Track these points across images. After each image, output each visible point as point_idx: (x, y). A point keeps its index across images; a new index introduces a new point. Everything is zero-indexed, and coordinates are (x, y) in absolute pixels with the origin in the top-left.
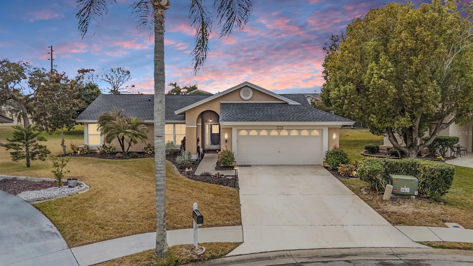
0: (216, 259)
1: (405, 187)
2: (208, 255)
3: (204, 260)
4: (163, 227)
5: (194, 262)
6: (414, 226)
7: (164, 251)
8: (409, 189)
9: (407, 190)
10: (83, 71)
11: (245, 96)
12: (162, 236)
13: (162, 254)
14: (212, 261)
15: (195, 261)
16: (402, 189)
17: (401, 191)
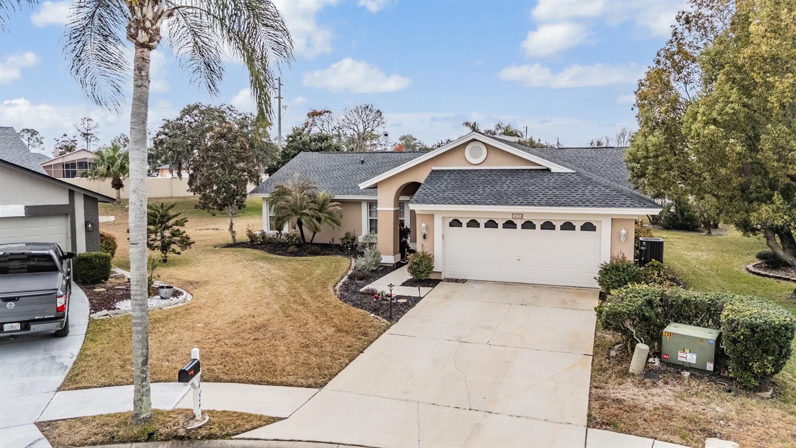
0: (216, 439)
1: (687, 351)
2: (204, 432)
3: (196, 438)
4: (140, 380)
5: (179, 438)
6: (631, 434)
7: (142, 417)
8: (695, 356)
9: (691, 358)
10: (314, 114)
11: (474, 157)
12: (139, 394)
13: (139, 420)
14: (206, 442)
15: (182, 438)
16: (680, 354)
17: (679, 359)
